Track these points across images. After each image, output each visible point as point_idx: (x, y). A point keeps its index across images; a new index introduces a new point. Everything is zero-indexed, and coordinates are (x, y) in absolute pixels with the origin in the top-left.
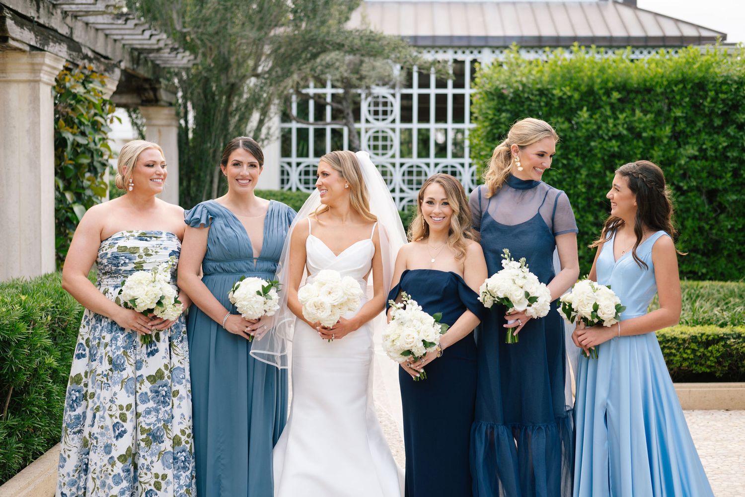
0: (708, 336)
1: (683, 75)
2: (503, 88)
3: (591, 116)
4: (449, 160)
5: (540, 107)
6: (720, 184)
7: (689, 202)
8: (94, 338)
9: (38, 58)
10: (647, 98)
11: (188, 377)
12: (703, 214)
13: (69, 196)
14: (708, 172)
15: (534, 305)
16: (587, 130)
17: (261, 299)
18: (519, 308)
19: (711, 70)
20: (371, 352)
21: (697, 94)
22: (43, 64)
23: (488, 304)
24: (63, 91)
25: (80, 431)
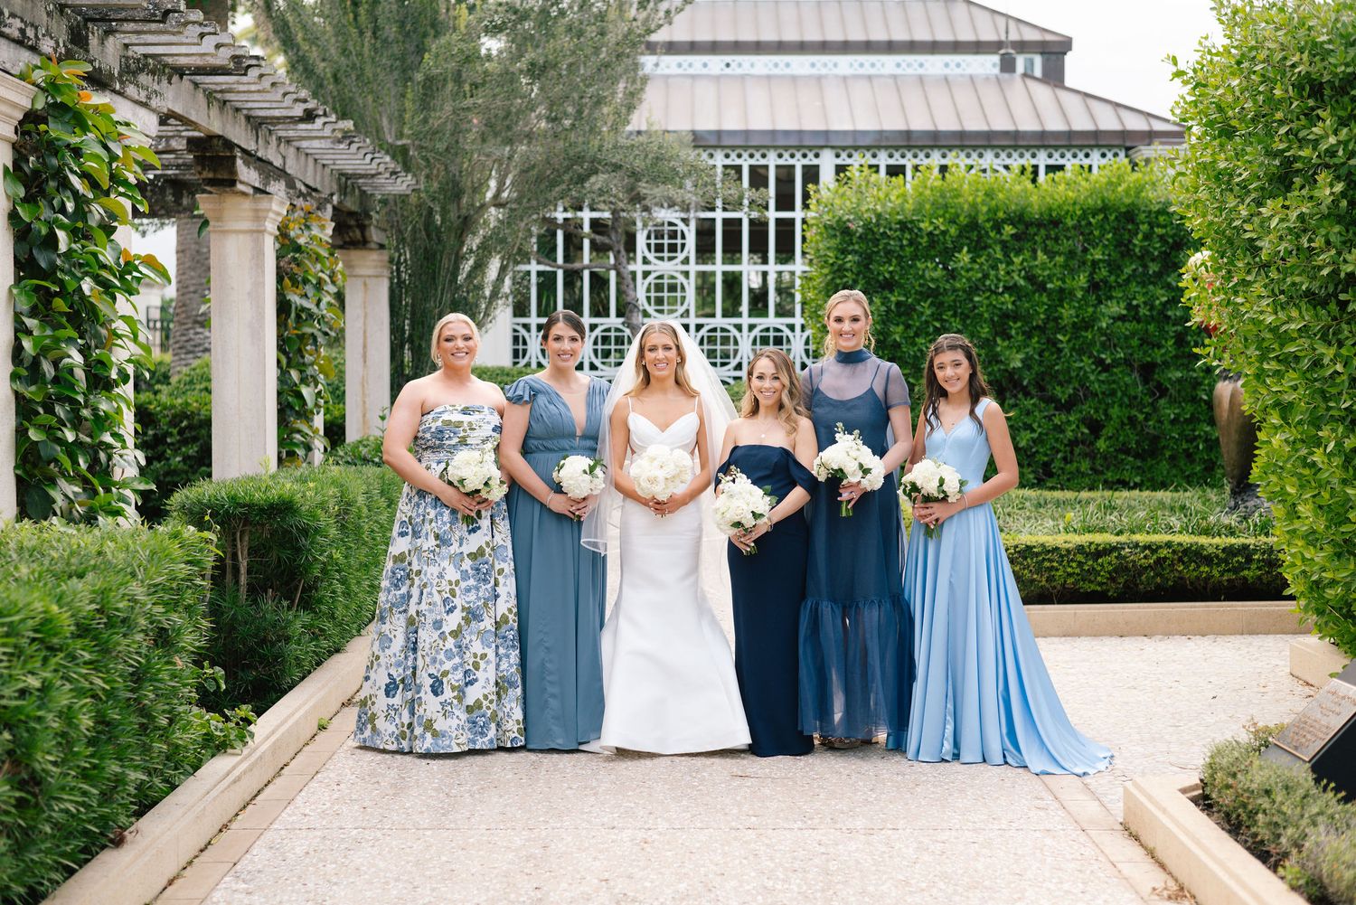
0: (1098, 545)
1: (1103, 201)
2: (849, 220)
3: (973, 261)
4: (772, 320)
5: (902, 247)
6: (1158, 356)
7: (1114, 382)
8: (418, 515)
9: (263, 203)
10: (1053, 234)
11: (511, 555)
12: (1135, 398)
13: (295, 375)
14: (1140, 339)
15: (868, 476)
16: (969, 279)
17: (588, 477)
18: (853, 480)
19: (1143, 194)
20: (700, 529)
21: (1124, 228)
22: (269, 210)
23: (822, 479)
24: (287, 242)
25: (405, 611)
